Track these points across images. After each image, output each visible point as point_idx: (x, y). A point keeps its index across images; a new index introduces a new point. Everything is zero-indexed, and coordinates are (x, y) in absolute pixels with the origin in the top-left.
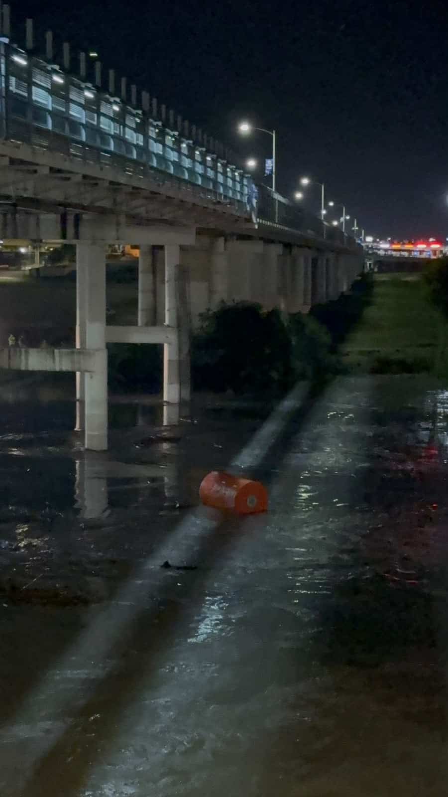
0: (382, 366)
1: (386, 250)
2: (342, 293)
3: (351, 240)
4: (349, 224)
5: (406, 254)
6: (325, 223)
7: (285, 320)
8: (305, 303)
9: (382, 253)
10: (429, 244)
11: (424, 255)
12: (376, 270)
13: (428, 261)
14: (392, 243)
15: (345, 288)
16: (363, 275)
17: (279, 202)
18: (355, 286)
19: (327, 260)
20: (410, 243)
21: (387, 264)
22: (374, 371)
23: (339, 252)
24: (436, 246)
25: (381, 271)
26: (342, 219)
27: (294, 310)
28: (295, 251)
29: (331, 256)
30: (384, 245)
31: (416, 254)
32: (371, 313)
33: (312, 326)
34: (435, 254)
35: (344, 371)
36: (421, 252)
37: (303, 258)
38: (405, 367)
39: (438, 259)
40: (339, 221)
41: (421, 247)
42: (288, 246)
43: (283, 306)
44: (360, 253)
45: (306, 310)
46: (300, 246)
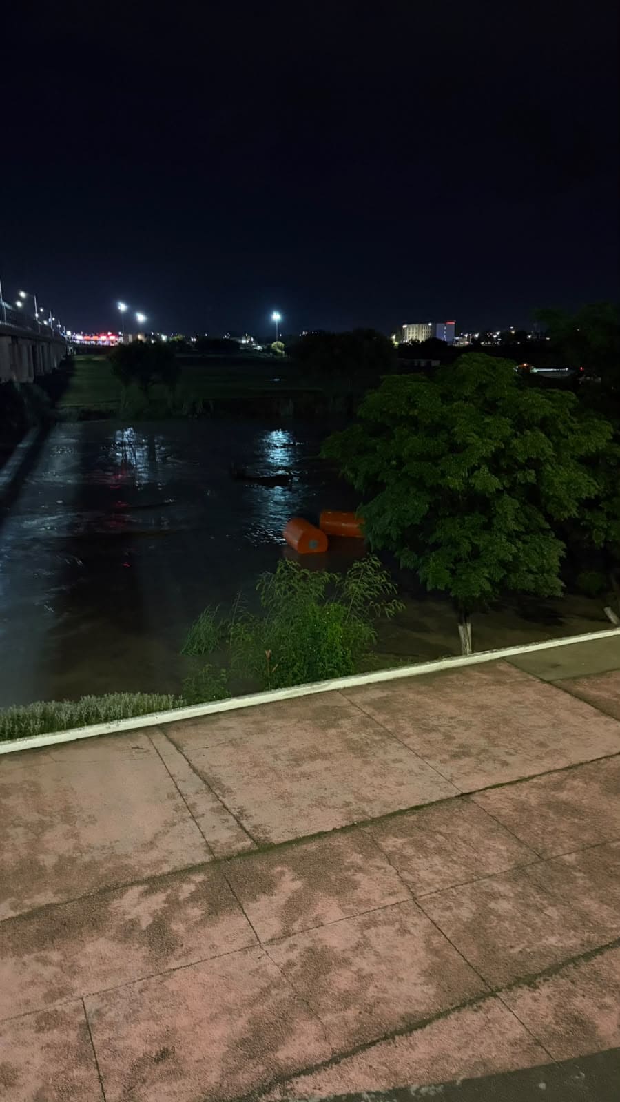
0: (85, 415)
1: (80, 340)
2: (55, 369)
3: (57, 334)
4: (55, 323)
5: (94, 342)
6: (39, 323)
7: (17, 385)
8: (30, 376)
9: (78, 342)
10: (108, 336)
11: (105, 344)
12: (75, 353)
13: (108, 347)
14: (84, 335)
15: (56, 366)
16: (66, 356)
17: (6, 308)
18: (62, 364)
19: (43, 347)
20: (96, 335)
21: (81, 349)
22: (81, 419)
23: (49, 342)
24: (112, 338)
25: (78, 354)
26: (50, 320)
27: (24, 380)
28: (20, 341)
29: (44, 344)
30: (79, 337)
31: (100, 343)
32: (75, 381)
33: (37, 390)
34: (112, 343)
35: (63, 419)
36: (103, 342)
37: (25, 346)
38: (101, 415)
39: (116, 346)
40: (47, 320)
41: (103, 338)
42: (15, 338)
43: (15, 378)
44: (64, 342)
45: (31, 380)
46: (22, 338)
